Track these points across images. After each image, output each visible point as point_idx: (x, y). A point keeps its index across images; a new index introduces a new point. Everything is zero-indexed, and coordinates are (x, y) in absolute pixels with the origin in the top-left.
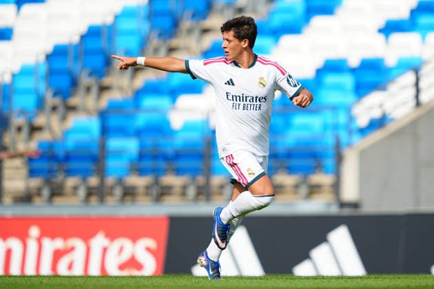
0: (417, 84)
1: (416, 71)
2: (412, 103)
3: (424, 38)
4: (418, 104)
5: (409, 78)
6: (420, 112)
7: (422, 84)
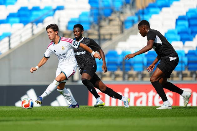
0: (9, 41)
1: (9, 37)
2: (8, 48)
3: (11, 25)
4: (10, 48)
5: (7, 39)
6: (11, 51)
7: (11, 41)
